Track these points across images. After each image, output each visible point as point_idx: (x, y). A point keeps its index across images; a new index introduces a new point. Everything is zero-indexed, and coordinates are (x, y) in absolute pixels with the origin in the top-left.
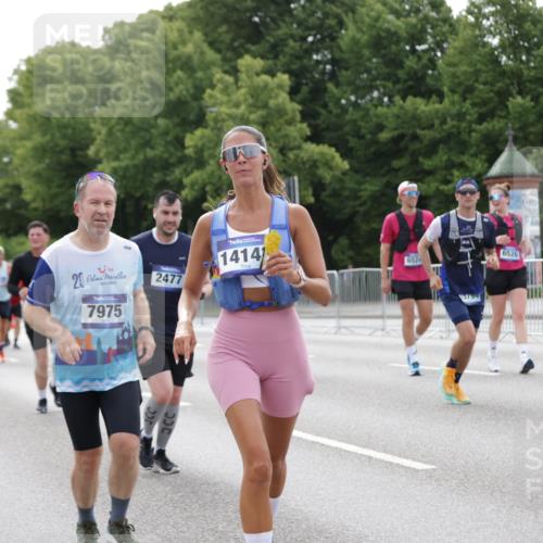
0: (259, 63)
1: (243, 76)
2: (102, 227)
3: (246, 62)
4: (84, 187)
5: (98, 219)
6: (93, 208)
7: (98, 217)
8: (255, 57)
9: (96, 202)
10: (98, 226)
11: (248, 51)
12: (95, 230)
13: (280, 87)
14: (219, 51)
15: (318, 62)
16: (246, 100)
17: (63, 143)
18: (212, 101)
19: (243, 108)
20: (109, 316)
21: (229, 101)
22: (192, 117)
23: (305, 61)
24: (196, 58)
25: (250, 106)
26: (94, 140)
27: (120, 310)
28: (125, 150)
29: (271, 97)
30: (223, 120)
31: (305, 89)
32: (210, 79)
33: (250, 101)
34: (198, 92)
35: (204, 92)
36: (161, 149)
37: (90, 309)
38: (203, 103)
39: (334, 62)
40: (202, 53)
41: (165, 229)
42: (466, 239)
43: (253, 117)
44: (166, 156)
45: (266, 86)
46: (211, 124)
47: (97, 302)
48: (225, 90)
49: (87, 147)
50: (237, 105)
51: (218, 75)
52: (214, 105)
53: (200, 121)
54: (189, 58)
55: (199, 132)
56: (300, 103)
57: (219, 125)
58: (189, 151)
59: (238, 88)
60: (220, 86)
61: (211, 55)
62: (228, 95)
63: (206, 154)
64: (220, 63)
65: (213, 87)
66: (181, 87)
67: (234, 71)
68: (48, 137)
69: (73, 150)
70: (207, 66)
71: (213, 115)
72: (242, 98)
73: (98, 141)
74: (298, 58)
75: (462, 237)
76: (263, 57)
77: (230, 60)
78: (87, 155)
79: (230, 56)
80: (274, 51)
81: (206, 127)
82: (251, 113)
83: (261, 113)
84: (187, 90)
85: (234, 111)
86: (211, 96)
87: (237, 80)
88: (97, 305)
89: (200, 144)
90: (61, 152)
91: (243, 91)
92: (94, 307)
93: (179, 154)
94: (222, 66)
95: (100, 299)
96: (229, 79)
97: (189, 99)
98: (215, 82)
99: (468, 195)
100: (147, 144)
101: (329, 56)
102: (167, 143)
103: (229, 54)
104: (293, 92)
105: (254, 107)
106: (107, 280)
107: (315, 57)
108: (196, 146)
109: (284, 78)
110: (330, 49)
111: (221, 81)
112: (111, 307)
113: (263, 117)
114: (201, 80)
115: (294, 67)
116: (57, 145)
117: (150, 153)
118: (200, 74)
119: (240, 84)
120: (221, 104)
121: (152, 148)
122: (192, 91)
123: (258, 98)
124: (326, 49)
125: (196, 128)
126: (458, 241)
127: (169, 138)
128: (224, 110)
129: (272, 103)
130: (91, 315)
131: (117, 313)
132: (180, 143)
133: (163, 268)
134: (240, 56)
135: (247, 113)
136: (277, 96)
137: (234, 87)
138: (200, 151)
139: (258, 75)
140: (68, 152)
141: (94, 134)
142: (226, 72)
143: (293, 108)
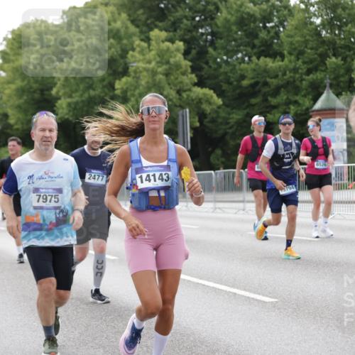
0: (164, 34)
1: (153, 43)
2: (48, 145)
3: (155, 33)
4: (36, 121)
5: (45, 140)
6: (41, 134)
7: (45, 139)
8: (161, 30)
9: (44, 130)
10: (45, 145)
11: (156, 26)
12: (43, 148)
13: (178, 50)
14: (137, 26)
15: (202, 34)
16: (155, 59)
17: (35, 86)
18: (133, 59)
19: (153, 64)
20: (50, 201)
21: (144, 59)
22: (120, 69)
23: (194, 33)
24: (122, 31)
25: (158, 62)
26: (55, 84)
27: (58, 198)
28: (76, 91)
29: (171, 57)
30: (141, 72)
31: (194, 52)
32: (132, 44)
33: (158, 59)
34: (124, 53)
35: (127, 53)
36: (99, 90)
37: (38, 197)
38: (128, 61)
39: (213, 34)
40: (127, 28)
41: (93, 146)
42: (287, 154)
43: (160, 70)
44: (102, 95)
45: (168, 49)
46: (132, 74)
47: (42, 193)
48: (142, 52)
49: (51, 88)
50: (149, 62)
51: (137, 42)
52: (134, 62)
53: (125, 72)
54: (118, 31)
55: (124, 79)
56: (190, 61)
57: (138, 75)
58: (118, 92)
59: (150, 50)
60: (138, 49)
61: (132, 29)
62: (144, 55)
63: (129, 94)
64: (138, 34)
65: (133, 50)
66: (113, 50)
67: (148, 40)
68: (26, 82)
69: (42, 91)
70: (130, 36)
71: (134, 68)
72: (152, 57)
73: (58, 85)
74: (189, 31)
75: (285, 153)
76: (166, 31)
77: (145, 32)
78: (51, 94)
79: (145, 30)
80: (174, 27)
81: (129, 76)
82: (159, 67)
83: (165, 67)
84: (117, 52)
85: (148, 65)
86: (132, 56)
87: (149, 45)
88: (42, 195)
89: (125, 87)
90: (34, 92)
91: (153, 53)
92: (40, 196)
93: (111, 94)
94: (139, 37)
95: (44, 190)
96: (144, 45)
97: (118, 57)
98: (135, 46)
99: (287, 125)
100: (90, 87)
101: (210, 30)
102: (104, 87)
103: (144, 29)
104: (186, 53)
105: (160, 63)
106: (50, 179)
107: (200, 30)
108: (122, 88)
109: (180, 45)
110: (210, 25)
111: (139, 46)
112: (52, 196)
113: (166, 70)
114: (126, 45)
115: (187, 37)
116: (31, 88)
117: (92, 93)
118: (125, 41)
119: (151, 48)
120: (139, 61)
121: (94, 90)
122: (120, 52)
123: (163, 57)
124: (207, 26)
125: (123, 77)
126: (283, 155)
127: (105, 83)
128: (141, 65)
129: (172, 60)
130: (38, 201)
131: (56, 200)
132: (112, 87)
133: (93, 171)
134: (151, 29)
135: (156, 67)
136: (175, 56)
137: (147, 50)
138: (125, 92)
139: (163, 42)
140: (38, 92)
141: (56, 80)
142: (142, 40)
143: (186, 64)
